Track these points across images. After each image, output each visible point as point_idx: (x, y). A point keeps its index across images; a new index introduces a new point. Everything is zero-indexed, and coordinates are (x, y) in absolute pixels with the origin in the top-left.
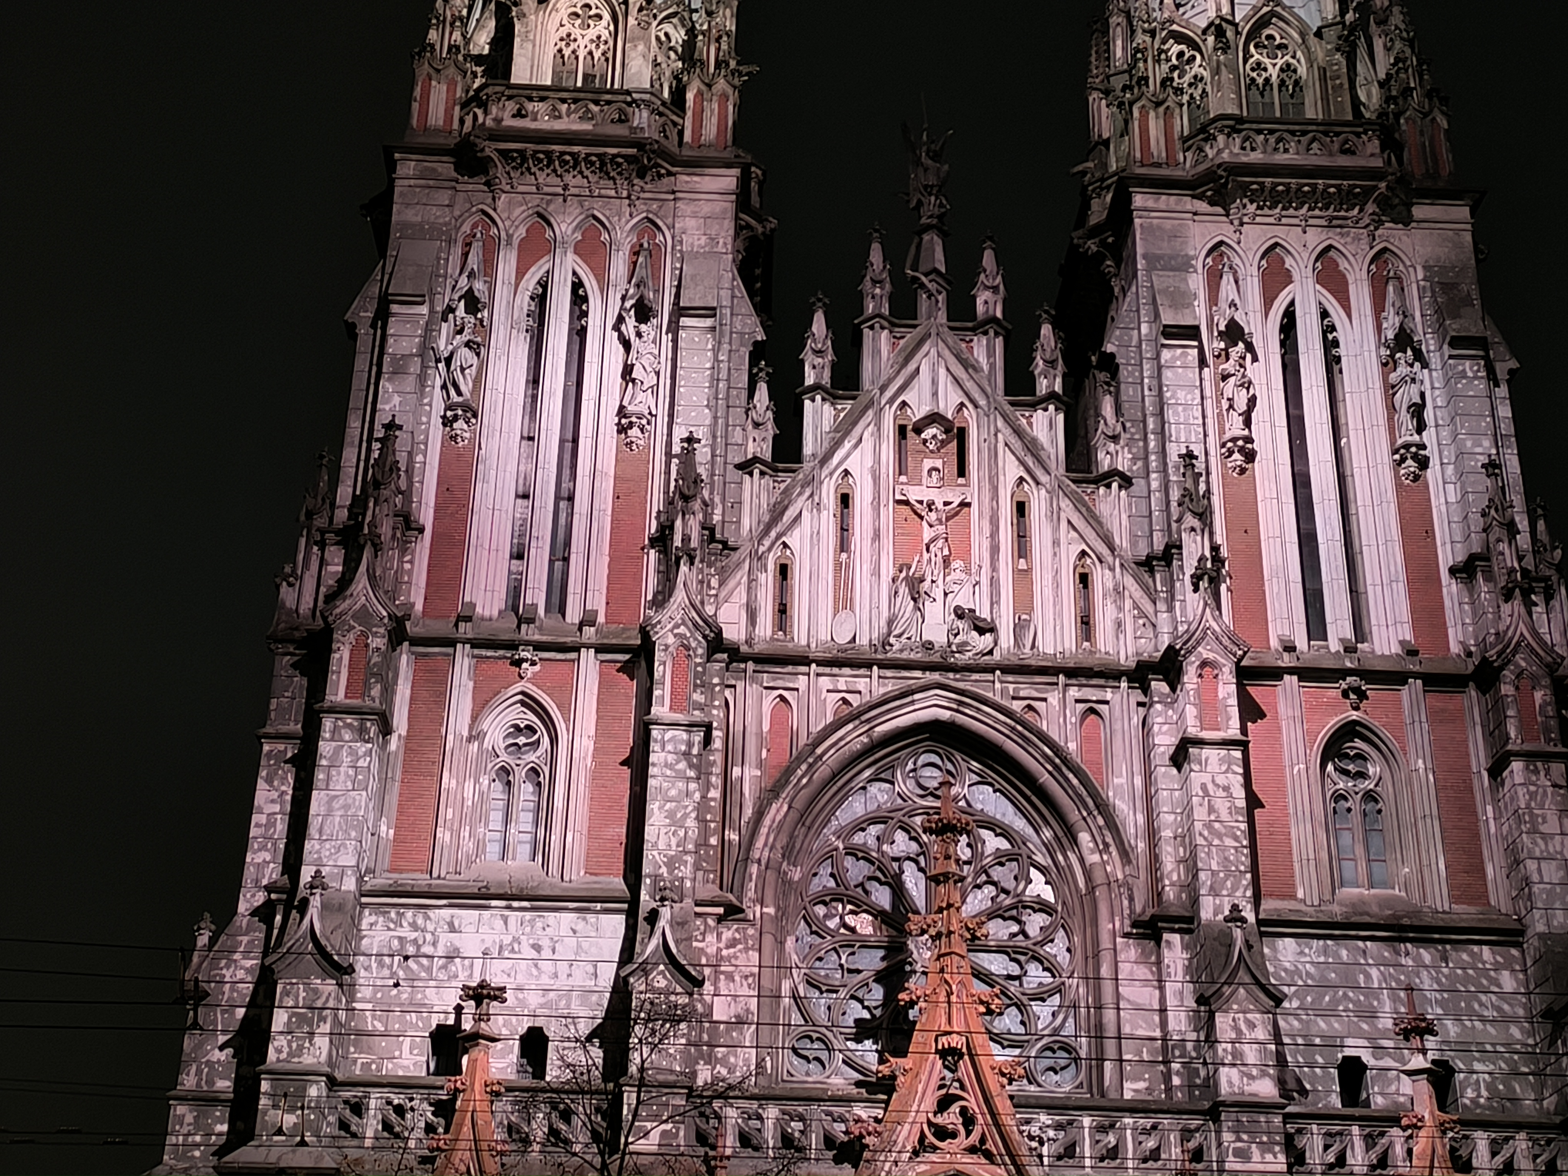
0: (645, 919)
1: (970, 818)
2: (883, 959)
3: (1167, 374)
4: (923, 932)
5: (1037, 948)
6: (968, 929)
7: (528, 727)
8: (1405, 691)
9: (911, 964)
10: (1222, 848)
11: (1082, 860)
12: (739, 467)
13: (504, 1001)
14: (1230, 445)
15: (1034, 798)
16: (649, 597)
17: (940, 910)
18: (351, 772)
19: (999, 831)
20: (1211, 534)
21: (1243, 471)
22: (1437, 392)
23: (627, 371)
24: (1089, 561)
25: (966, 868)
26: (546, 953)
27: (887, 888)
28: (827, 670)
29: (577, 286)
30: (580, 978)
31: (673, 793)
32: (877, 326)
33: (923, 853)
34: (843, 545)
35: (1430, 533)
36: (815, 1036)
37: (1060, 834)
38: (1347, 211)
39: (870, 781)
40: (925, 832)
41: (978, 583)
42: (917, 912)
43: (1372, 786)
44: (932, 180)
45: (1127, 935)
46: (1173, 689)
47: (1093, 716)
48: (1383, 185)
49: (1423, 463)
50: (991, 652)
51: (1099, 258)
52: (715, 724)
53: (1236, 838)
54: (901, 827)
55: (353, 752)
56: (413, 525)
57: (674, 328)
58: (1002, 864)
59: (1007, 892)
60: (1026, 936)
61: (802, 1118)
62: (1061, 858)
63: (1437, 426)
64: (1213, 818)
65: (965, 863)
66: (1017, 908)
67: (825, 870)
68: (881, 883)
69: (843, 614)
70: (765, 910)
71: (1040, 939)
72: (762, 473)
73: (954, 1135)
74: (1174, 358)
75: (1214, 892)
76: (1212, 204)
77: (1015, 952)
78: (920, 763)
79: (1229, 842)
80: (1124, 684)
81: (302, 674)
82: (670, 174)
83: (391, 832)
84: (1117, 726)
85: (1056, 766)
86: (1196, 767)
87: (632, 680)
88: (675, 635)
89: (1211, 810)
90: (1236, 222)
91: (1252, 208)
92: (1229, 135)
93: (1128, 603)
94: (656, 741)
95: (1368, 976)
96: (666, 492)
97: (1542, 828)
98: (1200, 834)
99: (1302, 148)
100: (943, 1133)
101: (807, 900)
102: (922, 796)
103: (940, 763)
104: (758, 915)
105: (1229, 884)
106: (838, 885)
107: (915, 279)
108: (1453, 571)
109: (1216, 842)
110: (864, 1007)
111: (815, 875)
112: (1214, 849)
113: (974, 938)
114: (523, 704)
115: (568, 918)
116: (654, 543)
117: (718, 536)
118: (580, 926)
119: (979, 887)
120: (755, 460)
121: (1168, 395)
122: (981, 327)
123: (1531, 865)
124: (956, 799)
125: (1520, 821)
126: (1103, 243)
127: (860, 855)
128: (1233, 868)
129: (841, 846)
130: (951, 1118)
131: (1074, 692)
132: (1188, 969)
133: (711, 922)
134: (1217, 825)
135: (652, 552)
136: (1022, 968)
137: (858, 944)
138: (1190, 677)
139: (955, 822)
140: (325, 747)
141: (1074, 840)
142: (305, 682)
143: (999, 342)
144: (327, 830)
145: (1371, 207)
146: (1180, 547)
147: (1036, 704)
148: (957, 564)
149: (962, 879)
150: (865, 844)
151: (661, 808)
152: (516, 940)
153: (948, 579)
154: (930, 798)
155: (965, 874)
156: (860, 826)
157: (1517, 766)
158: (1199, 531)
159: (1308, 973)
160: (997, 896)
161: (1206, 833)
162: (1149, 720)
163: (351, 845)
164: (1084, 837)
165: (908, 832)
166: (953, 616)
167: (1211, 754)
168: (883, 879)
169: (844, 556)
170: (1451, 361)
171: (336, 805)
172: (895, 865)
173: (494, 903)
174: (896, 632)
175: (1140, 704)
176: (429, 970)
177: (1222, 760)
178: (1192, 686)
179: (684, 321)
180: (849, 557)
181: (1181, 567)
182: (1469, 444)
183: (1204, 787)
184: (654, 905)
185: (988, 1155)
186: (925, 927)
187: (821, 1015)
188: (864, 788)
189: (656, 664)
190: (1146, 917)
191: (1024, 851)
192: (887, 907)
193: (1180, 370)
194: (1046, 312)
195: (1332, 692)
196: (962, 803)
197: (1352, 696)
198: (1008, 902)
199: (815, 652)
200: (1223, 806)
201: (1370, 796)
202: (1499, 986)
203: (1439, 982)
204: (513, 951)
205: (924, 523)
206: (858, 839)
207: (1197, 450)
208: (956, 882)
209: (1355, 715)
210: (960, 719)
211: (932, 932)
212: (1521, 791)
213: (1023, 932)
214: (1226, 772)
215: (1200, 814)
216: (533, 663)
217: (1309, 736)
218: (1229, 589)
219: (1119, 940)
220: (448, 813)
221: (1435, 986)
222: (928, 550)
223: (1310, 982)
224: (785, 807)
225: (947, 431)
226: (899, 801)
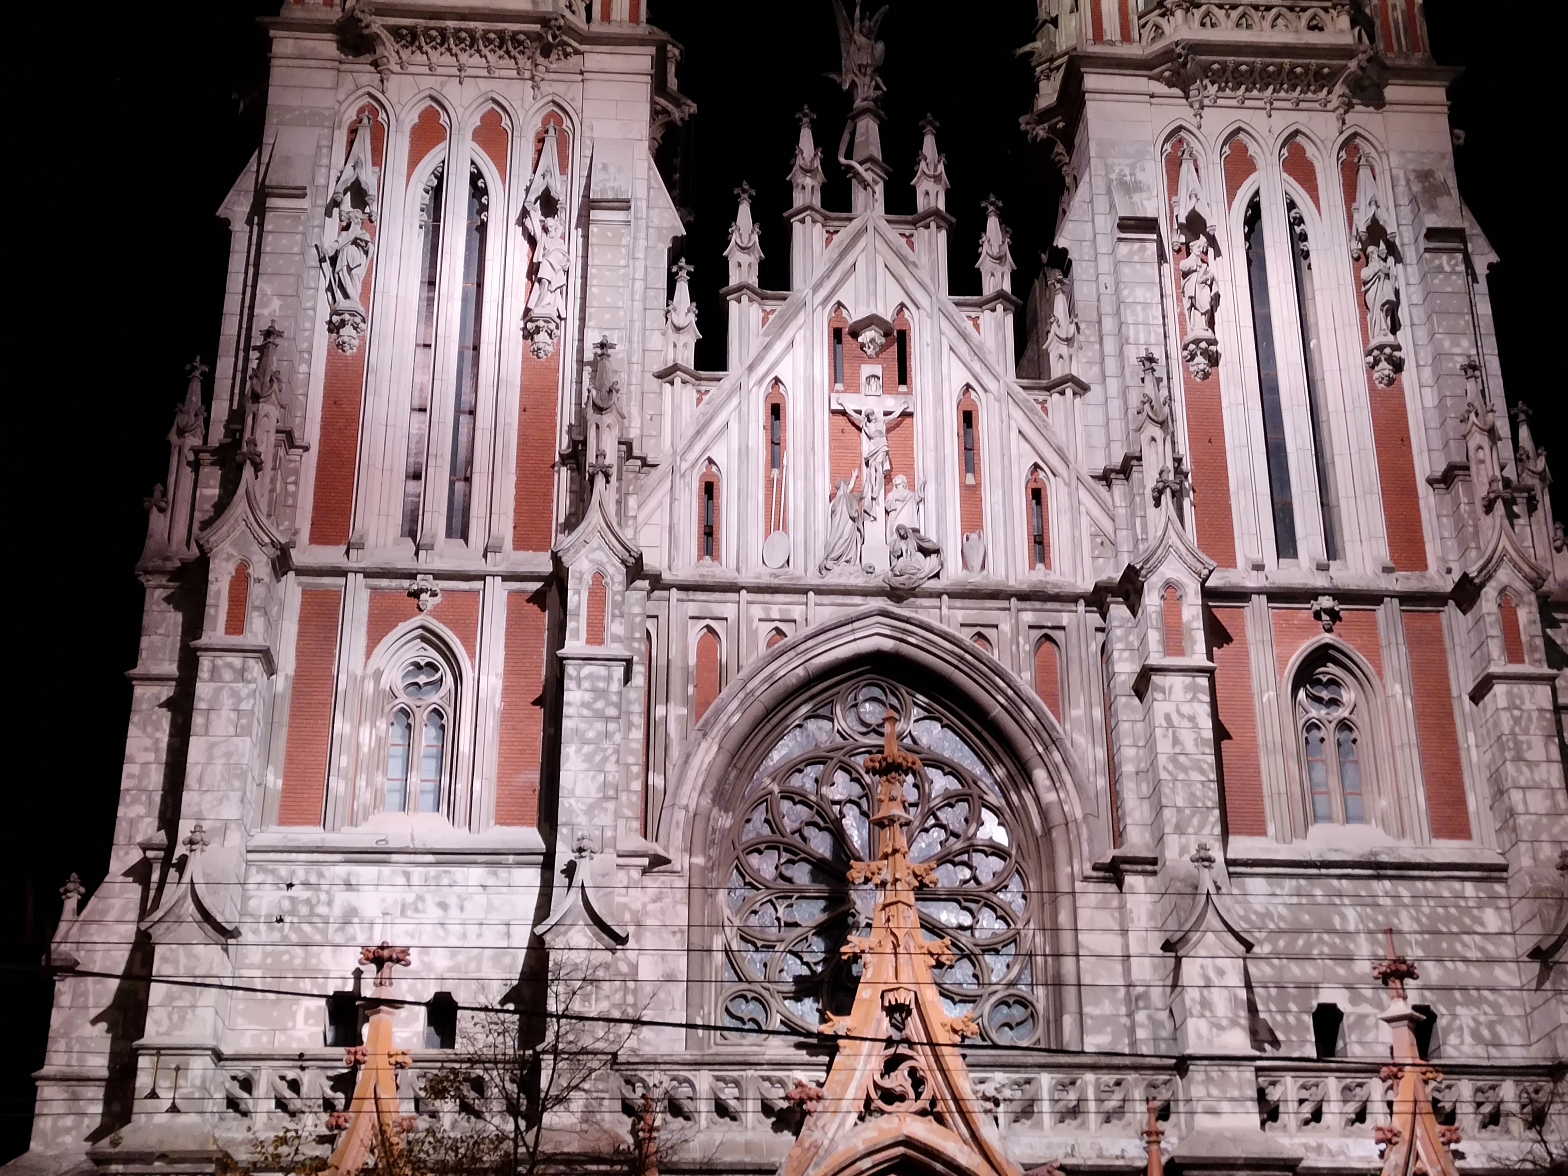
0: (563, 872)
1: (916, 757)
2: (824, 910)
3: (1126, 270)
4: (867, 880)
5: (990, 895)
6: (916, 876)
7: (430, 665)
8: (1381, 611)
9: (854, 916)
10: (1188, 783)
11: (1037, 799)
12: (660, 376)
13: (408, 964)
14: (1192, 347)
15: (985, 734)
16: (562, 520)
17: (886, 856)
18: (233, 716)
19: (947, 769)
20: (1173, 443)
21: (1206, 375)
22: (1412, 289)
23: (533, 270)
24: (1041, 475)
25: (912, 810)
26: (454, 912)
27: (826, 833)
28: (760, 597)
29: (476, 177)
30: (492, 937)
31: (591, 734)
32: (808, 220)
33: (866, 795)
34: (775, 460)
35: (1405, 440)
36: (750, 995)
37: (1014, 771)
38: (1314, 92)
39: (807, 718)
40: (867, 772)
41: (922, 500)
42: (859, 859)
43: (1346, 714)
44: (866, 60)
45: (1086, 879)
46: (1134, 613)
47: (1048, 644)
48: (1353, 65)
49: (1398, 366)
50: (937, 575)
51: (1048, 144)
52: (636, 659)
53: (1202, 772)
54: (841, 768)
55: (234, 694)
56: (298, 442)
57: (584, 222)
58: (952, 806)
59: (957, 836)
60: (978, 882)
61: (737, 1083)
62: (1014, 798)
63: (1412, 325)
64: (1177, 750)
65: (911, 805)
66: (967, 852)
67: (759, 815)
68: (821, 829)
69: (776, 535)
70: (695, 860)
71: (993, 885)
72: (684, 382)
73: (902, 1098)
74: (1131, 253)
75: (1180, 830)
76: (1170, 85)
77: (966, 900)
78: (861, 698)
79: (1195, 776)
80: (1081, 607)
81: (177, 609)
82: (577, 52)
83: (280, 782)
84: (1074, 654)
85: (1008, 698)
86: (1159, 696)
87: (543, 610)
88: (591, 561)
89: (1176, 741)
90: (1197, 105)
91: (1213, 89)
92: (1187, 10)
93: (1085, 520)
94: (571, 678)
95: (1343, 918)
96: (579, 404)
97: (1528, 756)
98: (1165, 768)
99: (1267, 24)
100: (890, 1097)
101: (740, 848)
102: (864, 734)
103: (884, 698)
104: (686, 866)
105: (1195, 821)
106: (773, 832)
107: (850, 168)
108: (1431, 482)
109: (1181, 776)
110: (804, 963)
111: (748, 821)
112: (1179, 784)
113: (922, 885)
114: (423, 639)
115: (476, 874)
116: (565, 459)
117: (636, 452)
118: (491, 881)
119: (927, 830)
120: (675, 368)
121: (1125, 293)
122: (922, 221)
123: (1516, 796)
124: (900, 737)
125: (1503, 748)
126: (1052, 129)
127: (797, 798)
128: (1200, 804)
129: (776, 789)
130: (899, 1080)
131: (1028, 617)
132: (1151, 916)
133: (635, 874)
134: (1182, 759)
135: (564, 470)
136: (974, 917)
137: (796, 895)
138: (1151, 599)
139: (900, 760)
140: (203, 689)
141: (1029, 779)
142: (179, 617)
143: (943, 236)
144: (207, 780)
145: (1339, 89)
146: (1140, 459)
147: (986, 632)
148: (899, 479)
149: (908, 824)
150: (802, 787)
151: (578, 751)
152: (420, 898)
153: (890, 495)
154: (873, 735)
155: (911, 817)
156: (797, 768)
157: (1499, 689)
158: (1160, 441)
159: (1280, 917)
160: (947, 840)
161: (1170, 767)
162: (1109, 646)
163: (235, 796)
164: (1040, 775)
165: (850, 773)
166: (895, 536)
167: (1177, 682)
168: (822, 823)
169: (775, 472)
170: (1427, 255)
171: (218, 751)
172: (836, 808)
173: (395, 857)
174: (835, 555)
175: (1098, 629)
176: (324, 932)
177: (1187, 688)
178: (1153, 609)
179: (595, 215)
180: (781, 473)
181: (1142, 480)
182: (1447, 344)
183: (1168, 717)
184: (572, 856)
185: (940, 1119)
186: (869, 875)
187: (755, 972)
188: (800, 726)
189: (570, 593)
190: (1107, 860)
191: (975, 791)
192: (828, 855)
193: (1138, 266)
194: (992, 204)
195: (1304, 614)
196: (908, 741)
197: (1325, 617)
198: (959, 845)
199: (745, 578)
200: (1187, 738)
201: (1344, 725)
202: (1482, 924)
203: (1418, 921)
204: (417, 910)
205: (863, 435)
206: (796, 781)
207: (1158, 353)
208: (901, 826)
209: (1328, 638)
210: (905, 649)
211: (877, 880)
212: (1505, 717)
213: (975, 878)
214: (1191, 701)
215: (1164, 746)
216: (434, 594)
217: (1281, 662)
218: (1193, 504)
219: (1079, 886)
220: (342, 761)
221: (1416, 927)
222: (867, 464)
223: (1282, 925)
224: (715, 748)
225: (886, 335)
226: (839, 739)
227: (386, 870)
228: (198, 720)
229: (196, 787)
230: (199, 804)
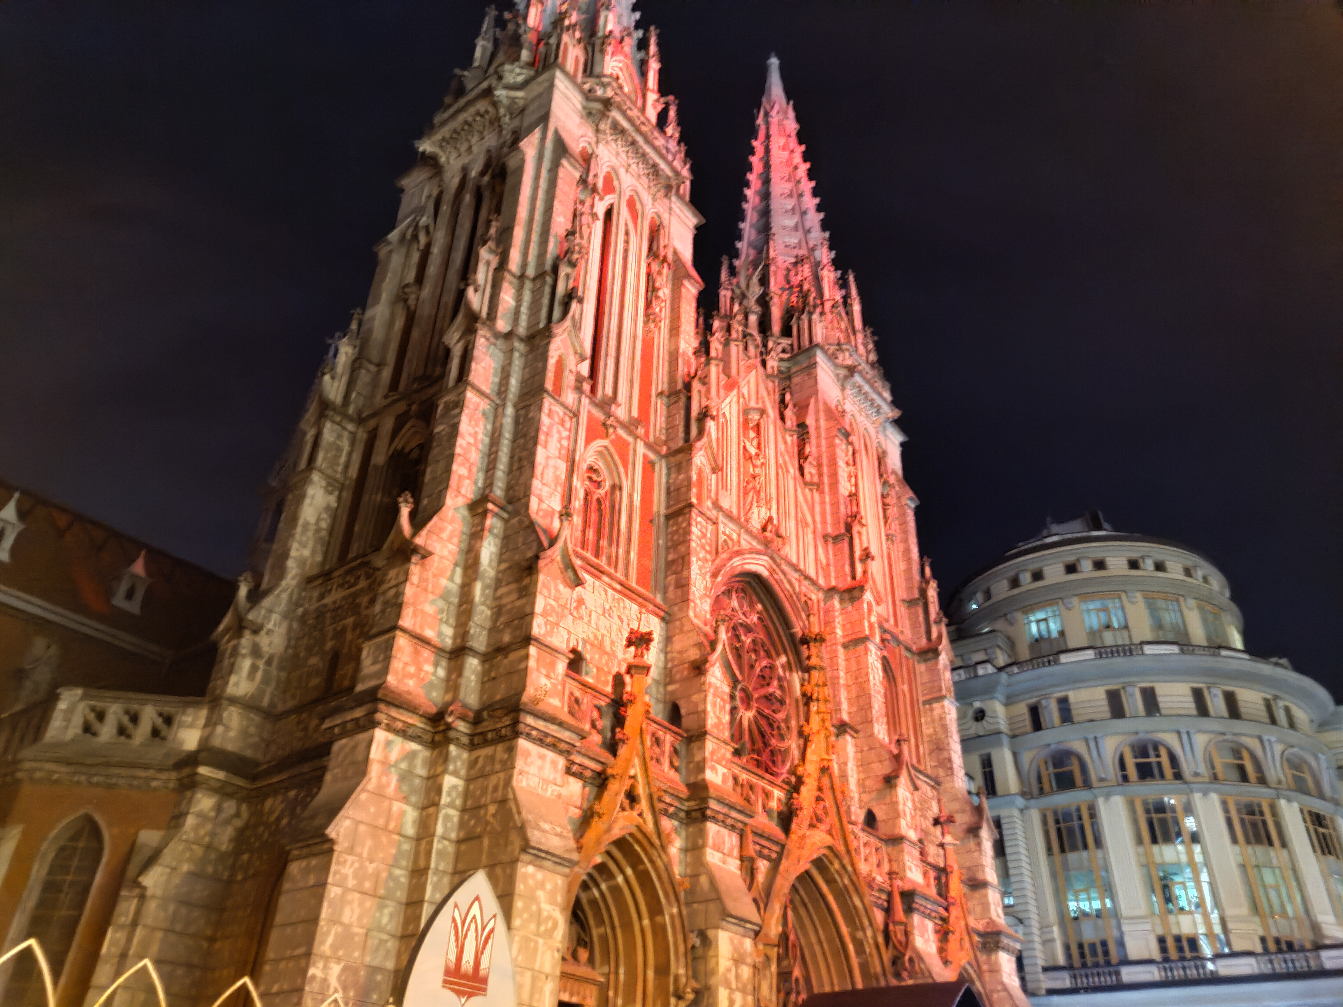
3: (837, 450)
7: (597, 470)
8: (897, 649)
18: (558, 445)
55: (559, 432)
64: (875, 682)
73: (821, 821)
82: (670, 198)
89: (874, 677)
94: (693, 519)
100: (817, 818)
108: (904, 601)
109: (876, 695)
114: (600, 454)
115: (635, 607)
130: (821, 811)
140: (545, 419)
144: (544, 477)
145: (880, 420)
161: (873, 689)
167: (873, 649)
171: (550, 462)
174: (749, 516)
179: (685, 282)
200: (877, 678)
204: (610, 615)
215: (871, 678)
227: (597, 583)
228: (542, 437)
229: (540, 478)
230: (541, 490)
